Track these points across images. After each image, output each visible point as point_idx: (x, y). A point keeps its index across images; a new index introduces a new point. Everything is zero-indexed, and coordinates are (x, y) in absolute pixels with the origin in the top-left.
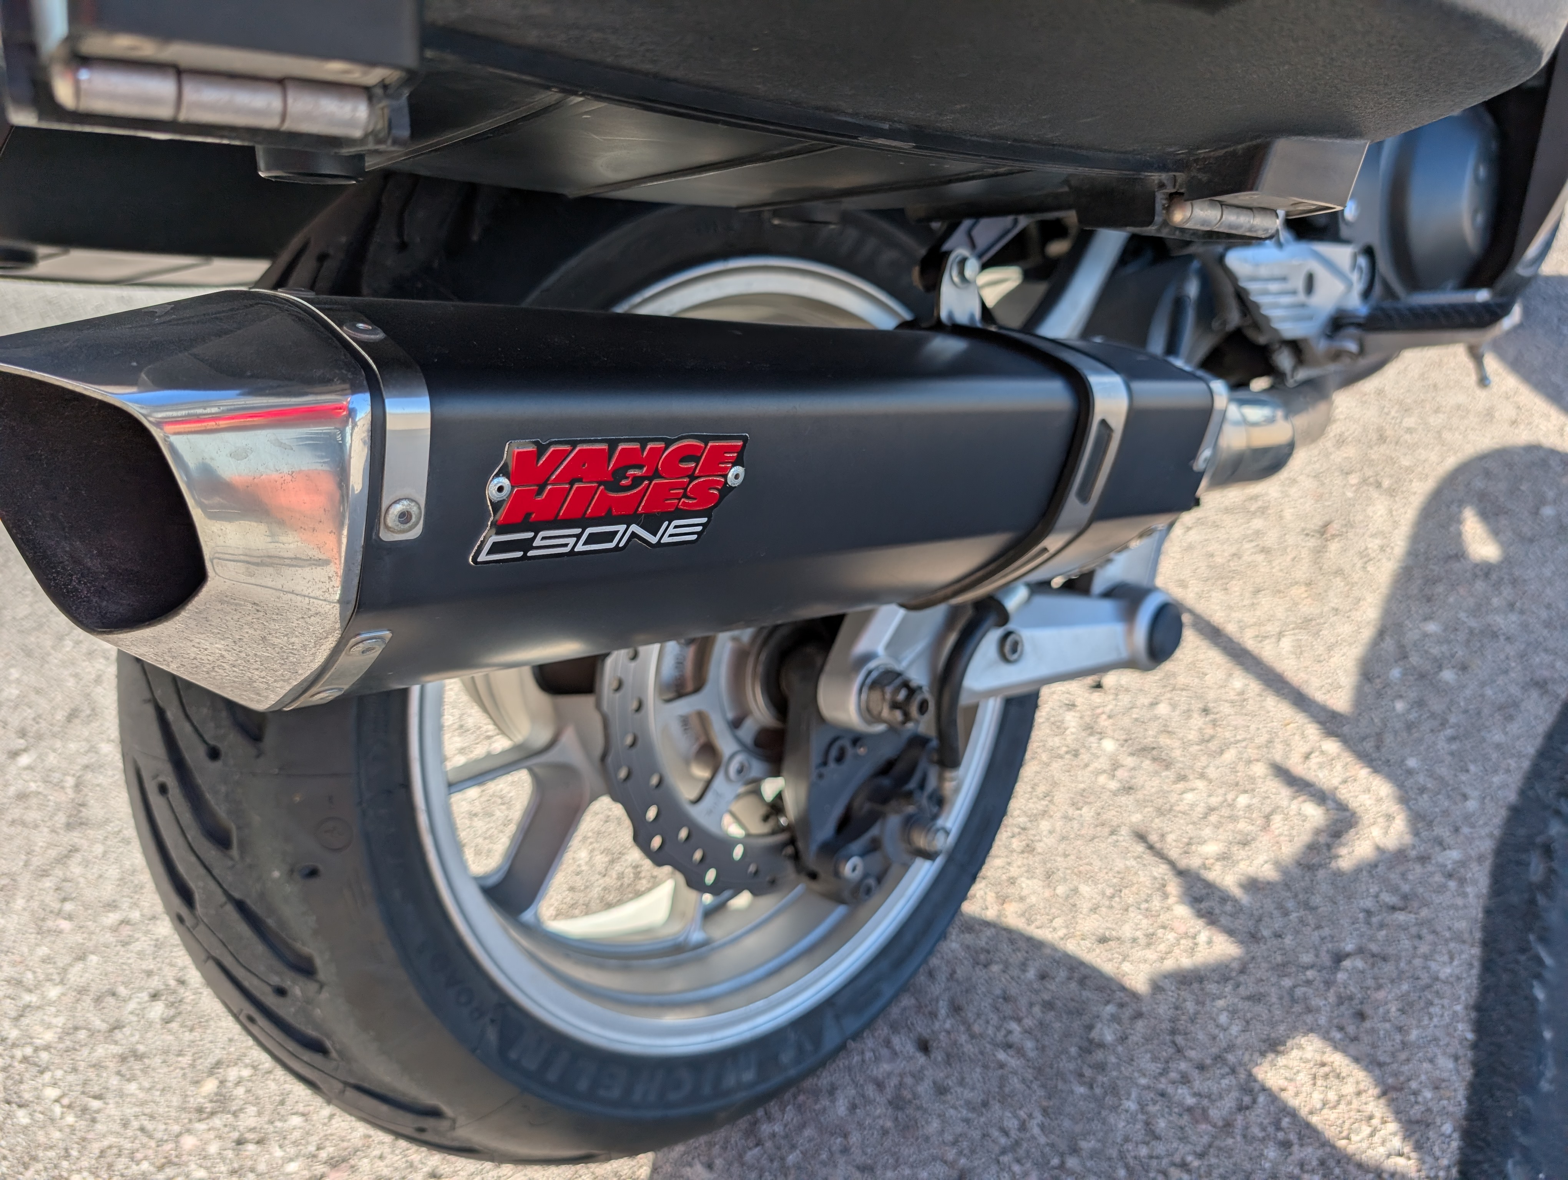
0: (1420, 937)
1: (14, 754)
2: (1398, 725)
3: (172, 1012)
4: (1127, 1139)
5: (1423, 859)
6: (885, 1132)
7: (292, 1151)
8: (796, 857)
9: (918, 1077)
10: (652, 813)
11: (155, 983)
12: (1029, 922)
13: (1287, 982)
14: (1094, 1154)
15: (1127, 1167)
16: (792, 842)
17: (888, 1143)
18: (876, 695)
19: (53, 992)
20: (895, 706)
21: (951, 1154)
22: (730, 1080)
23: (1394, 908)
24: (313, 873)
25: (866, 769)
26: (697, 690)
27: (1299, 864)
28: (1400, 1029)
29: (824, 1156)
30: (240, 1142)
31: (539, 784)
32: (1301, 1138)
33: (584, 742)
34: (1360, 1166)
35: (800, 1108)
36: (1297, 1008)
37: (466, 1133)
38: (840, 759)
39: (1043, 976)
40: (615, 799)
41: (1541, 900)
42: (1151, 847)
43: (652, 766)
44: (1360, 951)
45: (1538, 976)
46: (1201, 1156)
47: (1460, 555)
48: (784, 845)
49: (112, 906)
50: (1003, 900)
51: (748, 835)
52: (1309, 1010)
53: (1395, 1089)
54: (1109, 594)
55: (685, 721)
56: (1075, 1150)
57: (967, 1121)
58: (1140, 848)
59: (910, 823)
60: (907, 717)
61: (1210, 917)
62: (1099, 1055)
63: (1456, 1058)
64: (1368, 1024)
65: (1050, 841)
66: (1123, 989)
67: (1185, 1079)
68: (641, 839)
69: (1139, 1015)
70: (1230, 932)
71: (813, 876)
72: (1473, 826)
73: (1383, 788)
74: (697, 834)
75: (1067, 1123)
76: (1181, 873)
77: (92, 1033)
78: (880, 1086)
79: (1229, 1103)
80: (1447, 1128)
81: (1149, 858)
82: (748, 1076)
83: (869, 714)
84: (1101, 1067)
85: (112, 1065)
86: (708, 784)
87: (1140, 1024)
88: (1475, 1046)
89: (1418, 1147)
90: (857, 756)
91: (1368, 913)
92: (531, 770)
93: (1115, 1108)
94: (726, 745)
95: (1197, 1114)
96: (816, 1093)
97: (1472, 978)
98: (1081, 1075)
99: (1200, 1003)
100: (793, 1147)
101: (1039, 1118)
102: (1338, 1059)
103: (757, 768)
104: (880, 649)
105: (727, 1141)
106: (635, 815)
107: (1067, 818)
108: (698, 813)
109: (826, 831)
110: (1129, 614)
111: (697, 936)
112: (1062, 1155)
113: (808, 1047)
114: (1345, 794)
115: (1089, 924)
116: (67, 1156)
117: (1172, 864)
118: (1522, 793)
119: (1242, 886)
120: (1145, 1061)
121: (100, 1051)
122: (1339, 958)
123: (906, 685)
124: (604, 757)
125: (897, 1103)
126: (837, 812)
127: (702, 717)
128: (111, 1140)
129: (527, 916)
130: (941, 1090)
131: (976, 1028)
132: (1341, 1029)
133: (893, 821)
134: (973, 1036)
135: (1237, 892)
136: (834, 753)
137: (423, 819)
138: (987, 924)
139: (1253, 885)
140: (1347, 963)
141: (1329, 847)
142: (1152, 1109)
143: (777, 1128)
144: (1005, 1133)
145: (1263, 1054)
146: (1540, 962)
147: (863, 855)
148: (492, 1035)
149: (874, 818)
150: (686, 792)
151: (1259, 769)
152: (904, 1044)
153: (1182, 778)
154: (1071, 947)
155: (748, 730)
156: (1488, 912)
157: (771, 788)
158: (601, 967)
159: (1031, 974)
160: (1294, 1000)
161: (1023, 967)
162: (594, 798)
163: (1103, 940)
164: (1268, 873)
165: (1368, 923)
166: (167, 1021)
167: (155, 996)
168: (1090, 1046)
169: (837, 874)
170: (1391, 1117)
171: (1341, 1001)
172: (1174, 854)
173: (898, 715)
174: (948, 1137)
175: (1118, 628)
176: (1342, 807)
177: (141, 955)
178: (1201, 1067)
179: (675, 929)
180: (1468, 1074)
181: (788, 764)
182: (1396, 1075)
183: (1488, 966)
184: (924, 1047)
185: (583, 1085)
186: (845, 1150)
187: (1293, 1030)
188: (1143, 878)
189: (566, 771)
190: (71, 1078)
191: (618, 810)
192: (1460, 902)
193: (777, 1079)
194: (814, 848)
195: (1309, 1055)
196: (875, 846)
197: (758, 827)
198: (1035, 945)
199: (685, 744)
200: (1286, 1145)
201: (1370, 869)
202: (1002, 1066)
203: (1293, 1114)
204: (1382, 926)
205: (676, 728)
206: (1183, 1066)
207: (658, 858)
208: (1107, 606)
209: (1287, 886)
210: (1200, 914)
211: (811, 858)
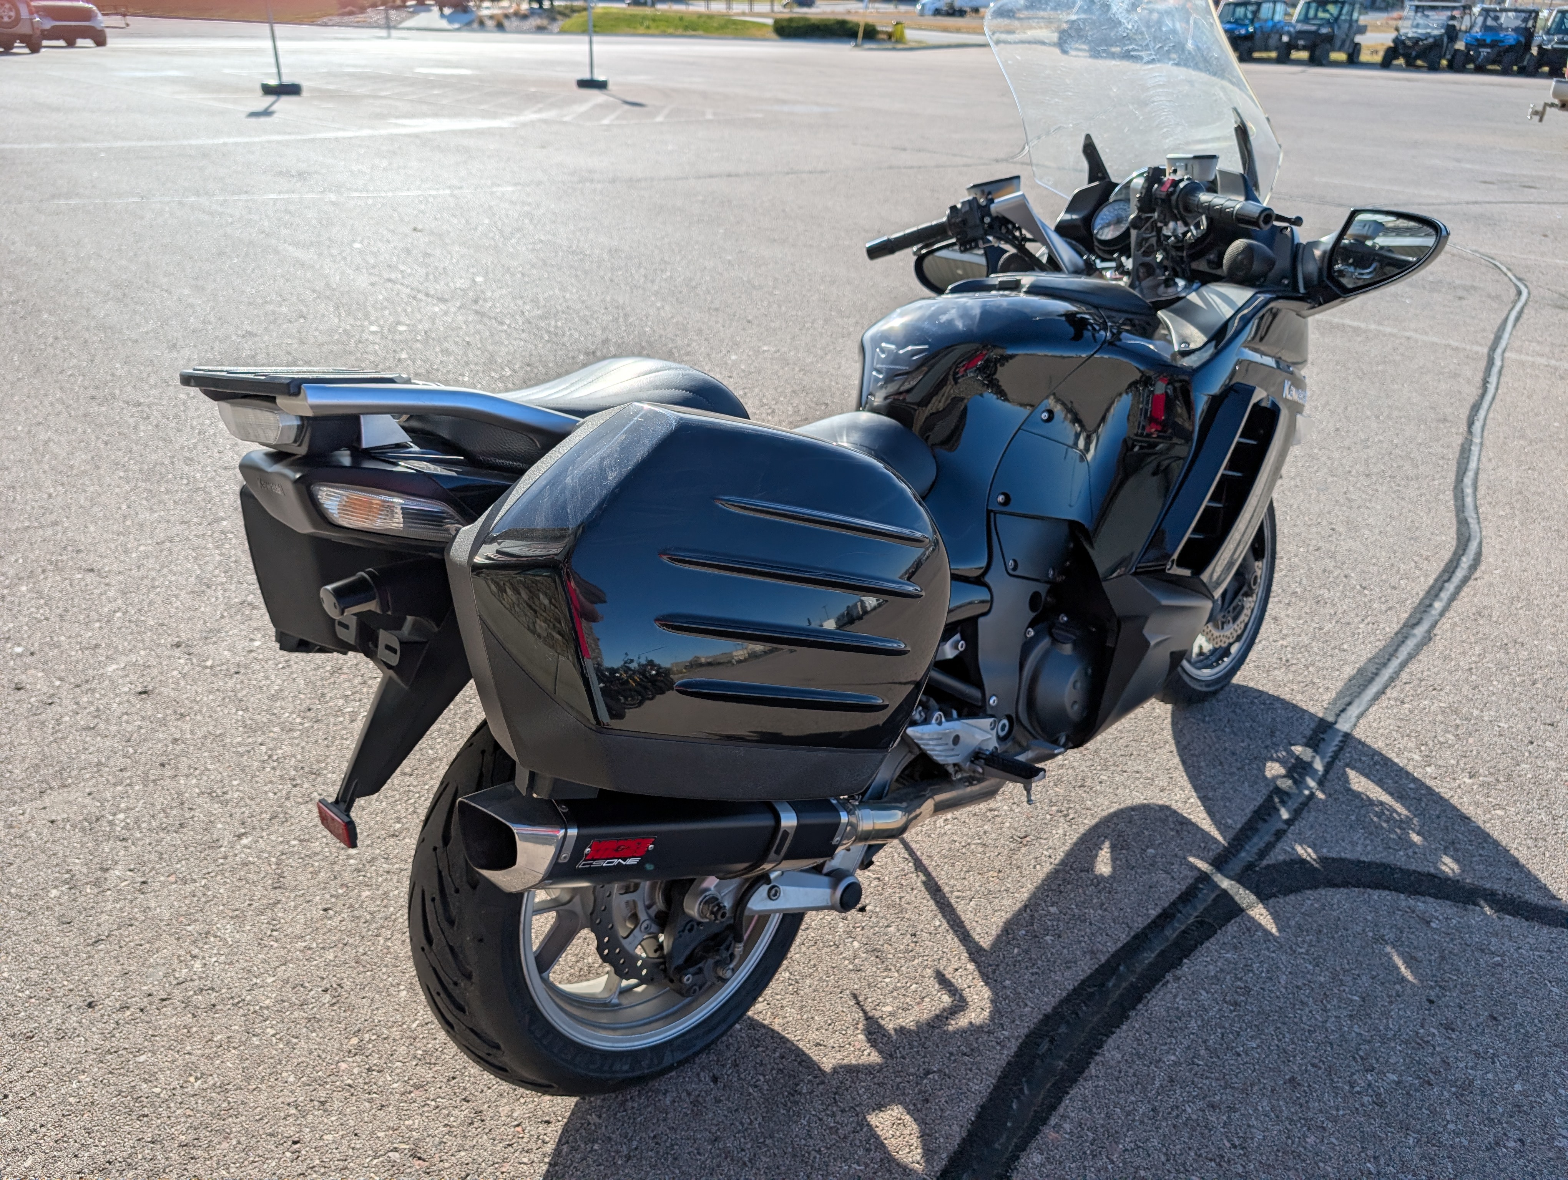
0: (971, 1070)
1: (240, 837)
2: (1010, 961)
3: (334, 1001)
4: (796, 1136)
5: (989, 1033)
6: (686, 1115)
7: (396, 1078)
8: (665, 970)
9: (708, 1093)
10: (606, 939)
11: (325, 984)
12: (784, 1029)
13: (898, 1080)
14: (780, 1140)
15: (793, 1148)
16: (664, 963)
17: (686, 1120)
18: (706, 907)
19: (270, 980)
20: (712, 913)
21: (714, 1129)
22: (617, 1067)
23: (965, 1054)
24: (481, 940)
25: (703, 937)
26: (635, 891)
27: (928, 1024)
28: (942, 1110)
29: (655, 1121)
30: (369, 1070)
31: (559, 916)
32: (876, 1147)
33: (583, 904)
34: (898, 1164)
35: (648, 1098)
36: (898, 1092)
37: (506, 1059)
38: (691, 930)
39: (782, 1057)
40: (592, 931)
41: (1038, 1062)
42: (858, 1003)
43: (610, 920)
44: (939, 1071)
45: (1017, 1098)
46: (827, 1148)
47: (1090, 869)
48: (661, 963)
49: (301, 937)
50: (775, 1016)
51: (648, 957)
52: (904, 1094)
53: (929, 1135)
54: (828, 874)
55: (627, 903)
56: (772, 1137)
57: (726, 1116)
58: (853, 1002)
59: (717, 964)
60: (716, 919)
61: (873, 1043)
62: (797, 1098)
63: (962, 1127)
64: (928, 1105)
65: (807, 990)
66: (820, 1069)
67: (833, 1115)
68: (600, 949)
69: (823, 1083)
70: (880, 1052)
71: (672, 981)
72: (1022, 1021)
73: (987, 993)
74: (624, 952)
75: (772, 1125)
76: (868, 1018)
77: (292, 1004)
78: (689, 1094)
79: (850, 1128)
80: (944, 1156)
81: (855, 1008)
82: (626, 1068)
83: (702, 913)
84: (796, 1103)
85: (303, 1022)
86: (632, 930)
87: (821, 1087)
88: (973, 1123)
89: (927, 1161)
90: (698, 930)
91: (951, 1054)
92: (557, 912)
93: (796, 1122)
94: (643, 916)
95: (833, 1130)
96: (658, 1092)
97: (986, 1094)
98: (786, 1105)
99: (853, 1082)
100: (641, 1115)
101: (760, 1120)
102: (907, 1118)
103: (654, 928)
104: (712, 888)
105: (610, 1107)
106: (599, 939)
107: (821, 980)
108: (624, 942)
109: (680, 961)
110: (834, 887)
111: (615, 1001)
112: (765, 1138)
113: (656, 1062)
114: (966, 993)
115: (814, 1036)
116: (280, 1063)
117: (865, 1012)
118: (1055, 1008)
119: (895, 1030)
120: (818, 1105)
121: (296, 1014)
122: (928, 1073)
123: (718, 905)
124: (592, 914)
125: (695, 1103)
126: (687, 952)
127: (635, 902)
128: (304, 1059)
129: (545, 975)
130: (718, 1101)
131: (742, 1076)
132: (914, 1105)
133: (711, 961)
134: (740, 1079)
135: (892, 1032)
136: (688, 927)
137: (521, 926)
138: (764, 1026)
139: (901, 1030)
140: (931, 1076)
141: (947, 1018)
142: (814, 1125)
143: (636, 1105)
144: (742, 1124)
145: (874, 1110)
146: (1021, 1091)
147: (693, 975)
148: (527, 1018)
149: (703, 958)
150: (622, 933)
151: (929, 972)
152: (705, 1077)
153: (887, 969)
154: (801, 1045)
155: (653, 911)
156: (1009, 1063)
157: (662, 938)
158: (571, 1004)
159: (777, 1054)
160: (898, 1088)
161: (775, 1051)
162: (582, 928)
163: (818, 1044)
164: (912, 1026)
165: (949, 1058)
166: (333, 1005)
167: (326, 991)
168: (795, 1092)
169: (680, 981)
170: (920, 1146)
171: (920, 1092)
172: (868, 1009)
173: (713, 917)
174: (715, 1122)
175: (828, 891)
176: (963, 999)
177: (318, 967)
178: (843, 1111)
179: (606, 995)
180: (964, 1135)
181: (667, 929)
182: (931, 1129)
183: (996, 1088)
184: (715, 1080)
185: (556, 1050)
186: (665, 1120)
187: (892, 1102)
188: (849, 1018)
189: (573, 913)
190: (281, 1025)
191: (593, 935)
192: (998, 1056)
193: (638, 1073)
194: (673, 967)
195: (894, 1114)
196: (700, 971)
197: (652, 955)
198: (784, 1040)
199: (627, 913)
200: (868, 1150)
201: (962, 1032)
202: (750, 1094)
203: (877, 1137)
204: (955, 1061)
205: (623, 905)
206: (835, 1109)
207: (605, 959)
208: (826, 879)
209: (918, 1034)
210: (869, 1041)
211: (671, 972)
